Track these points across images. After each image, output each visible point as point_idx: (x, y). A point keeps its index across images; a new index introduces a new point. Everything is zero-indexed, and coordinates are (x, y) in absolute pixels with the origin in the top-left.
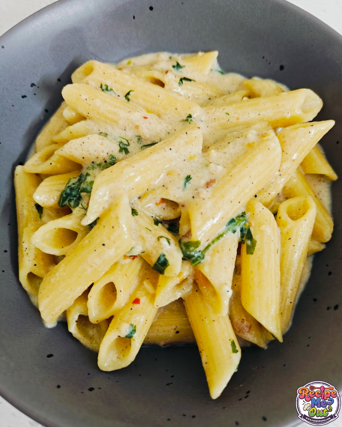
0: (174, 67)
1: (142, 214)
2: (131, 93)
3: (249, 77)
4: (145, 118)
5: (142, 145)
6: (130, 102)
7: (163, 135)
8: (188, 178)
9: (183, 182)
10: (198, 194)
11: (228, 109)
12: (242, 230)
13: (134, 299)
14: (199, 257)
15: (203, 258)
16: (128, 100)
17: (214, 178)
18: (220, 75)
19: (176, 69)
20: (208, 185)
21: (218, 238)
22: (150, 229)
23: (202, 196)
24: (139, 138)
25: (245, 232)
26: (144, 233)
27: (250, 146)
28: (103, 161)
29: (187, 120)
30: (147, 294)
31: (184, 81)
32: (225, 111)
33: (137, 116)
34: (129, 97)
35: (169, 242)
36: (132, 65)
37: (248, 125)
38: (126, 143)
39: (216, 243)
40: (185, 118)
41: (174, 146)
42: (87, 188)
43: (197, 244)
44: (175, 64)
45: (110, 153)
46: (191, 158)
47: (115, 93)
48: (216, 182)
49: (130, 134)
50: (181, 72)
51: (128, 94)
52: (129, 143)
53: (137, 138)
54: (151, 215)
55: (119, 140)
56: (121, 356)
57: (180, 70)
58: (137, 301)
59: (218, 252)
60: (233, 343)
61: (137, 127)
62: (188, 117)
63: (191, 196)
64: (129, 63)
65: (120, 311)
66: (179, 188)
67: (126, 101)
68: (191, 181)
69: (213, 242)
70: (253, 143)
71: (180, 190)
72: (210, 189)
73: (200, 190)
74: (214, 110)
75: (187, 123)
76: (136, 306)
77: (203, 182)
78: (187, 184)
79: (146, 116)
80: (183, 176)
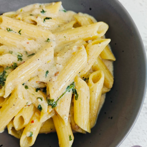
0: (41, 12)
1: (30, 87)
2: (21, 31)
3: (77, 12)
4: (28, 43)
5: (28, 55)
6: (21, 35)
7: (37, 50)
8: (47, 72)
9: (45, 74)
10: (51, 79)
11: (65, 34)
12: (73, 90)
13: (31, 121)
14: (54, 105)
15: (56, 105)
16: (20, 34)
17: (58, 71)
18: (64, 12)
19: (42, 13)
20: (56, 75)
21: (62, 95)
22: (34, 94)
23: (53, 80)
24: (27, 53)
25: (74, 91)
26: (31, 96)
27: (74, 54)
28: (11, 66)
29: (47, 41)
30: (37, 118)
31: (46, 20)
32: (64, 36)
33: (24, 43)
34: (20, 32)
35: (42, 100)
36: (22, 12)
37: (74, 42)
38: (21, 55)
39: (62, 97)
40: (46, 40)
41: (40, 58)
43: (53, 100)
44: (42, 11)
45: (14, 62)
46: (48, 62)
47: (14, 31)
48: (59, 73)
49: (22, 51)
50: (45, 14)
51: (20, 31)
52: (22, 55)
53: (25, 52)
54: (35, 87)
55: (18, 54)
56: (29, 142)
57: (44, 13)
58: (33, 122)
59: (62, 101)
60: (70, 137)
61: (24, 48)
62: (48, 39)
63: (49, 80)
64: (21, 11)
66: (43, 77)
67: (19, 34)
68: (49, 73)
69: (60, 97)
70: (75, 52)
71: (44, 78)
72: (56, 77)
73: (52, 77)
74: (59, 35)
75: (47, 42)
76: (33, 124)
77: (54, 73)
78: (47, 75)
79: (28, 42)
80: (45, 71)
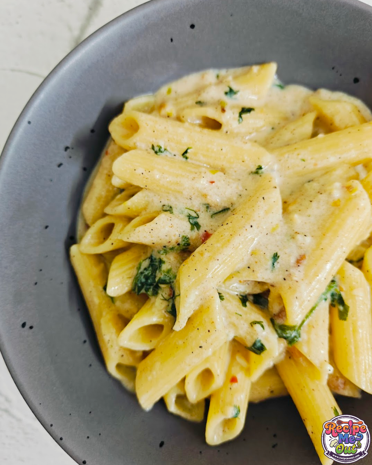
0: (226, 93)
1: (227, 296)
2: (189, 151)
3: (315, 88)
4: (212, 182)
5: (212, 212)
6: (189, 160)
7: (235, 199)
8: (276, 257)
9: (270, 262)
10: (290, 275)
11: (304, 154)
12: (333, 295)
13: (230, 378)
14: (295, 337)
15: (300, 337)
16: (187, 158)
17: (303, 253)
18: (279, 90)
19: (229, 96)
20: (298, 262)
21: (311, 311)
22: (240, 313)
23: (295, 279)
24: (208, 207)
25: (336, 297)
26: (234, 319)
27: (336, 204)
28: (176, 245)
29: (257, 173)
30: (242, 368)
31: (244, 116)
32: (300, 157)
33: (203, 183)
34: (187, 155)
35: (263, 326)
36: (173, 95)
37: (328, 171)
38: (194, 215)
39: (310, 318)
40: (254, 169)
41: (254, 221)
42: (165, 279)
44: (227, 90)
45: (182, 235)
46: (274, 229)
47: (170, 153)
48: (307, 257)
49: (197, 204)
50: (236, 99)
51: (186, 152)
52: (198, 215)
53: (205, 206)
54: (236, 293)
55: (187, 212)
56: (226, 430)
57: (234, 96)
58: (234, 380)
59: (314, 327)
60: (336, 411)
61: (205, 196)
62: (257, 169)
63: (281, 277)
64: (169, 91)
65: (218, 391)
66: (266, 269)
67: (184, 159)
68: (279, 260)
69: (307, 317)
70: (339, 200)
71: (269, 271)
72: (301, 268)
73: (292, 271)
74: (286, 156)
75: (257, 176)
76: (235, 385)
77: (293, 260)
78: (275, 264)
79: (212, 180)
80: (270, 255)
